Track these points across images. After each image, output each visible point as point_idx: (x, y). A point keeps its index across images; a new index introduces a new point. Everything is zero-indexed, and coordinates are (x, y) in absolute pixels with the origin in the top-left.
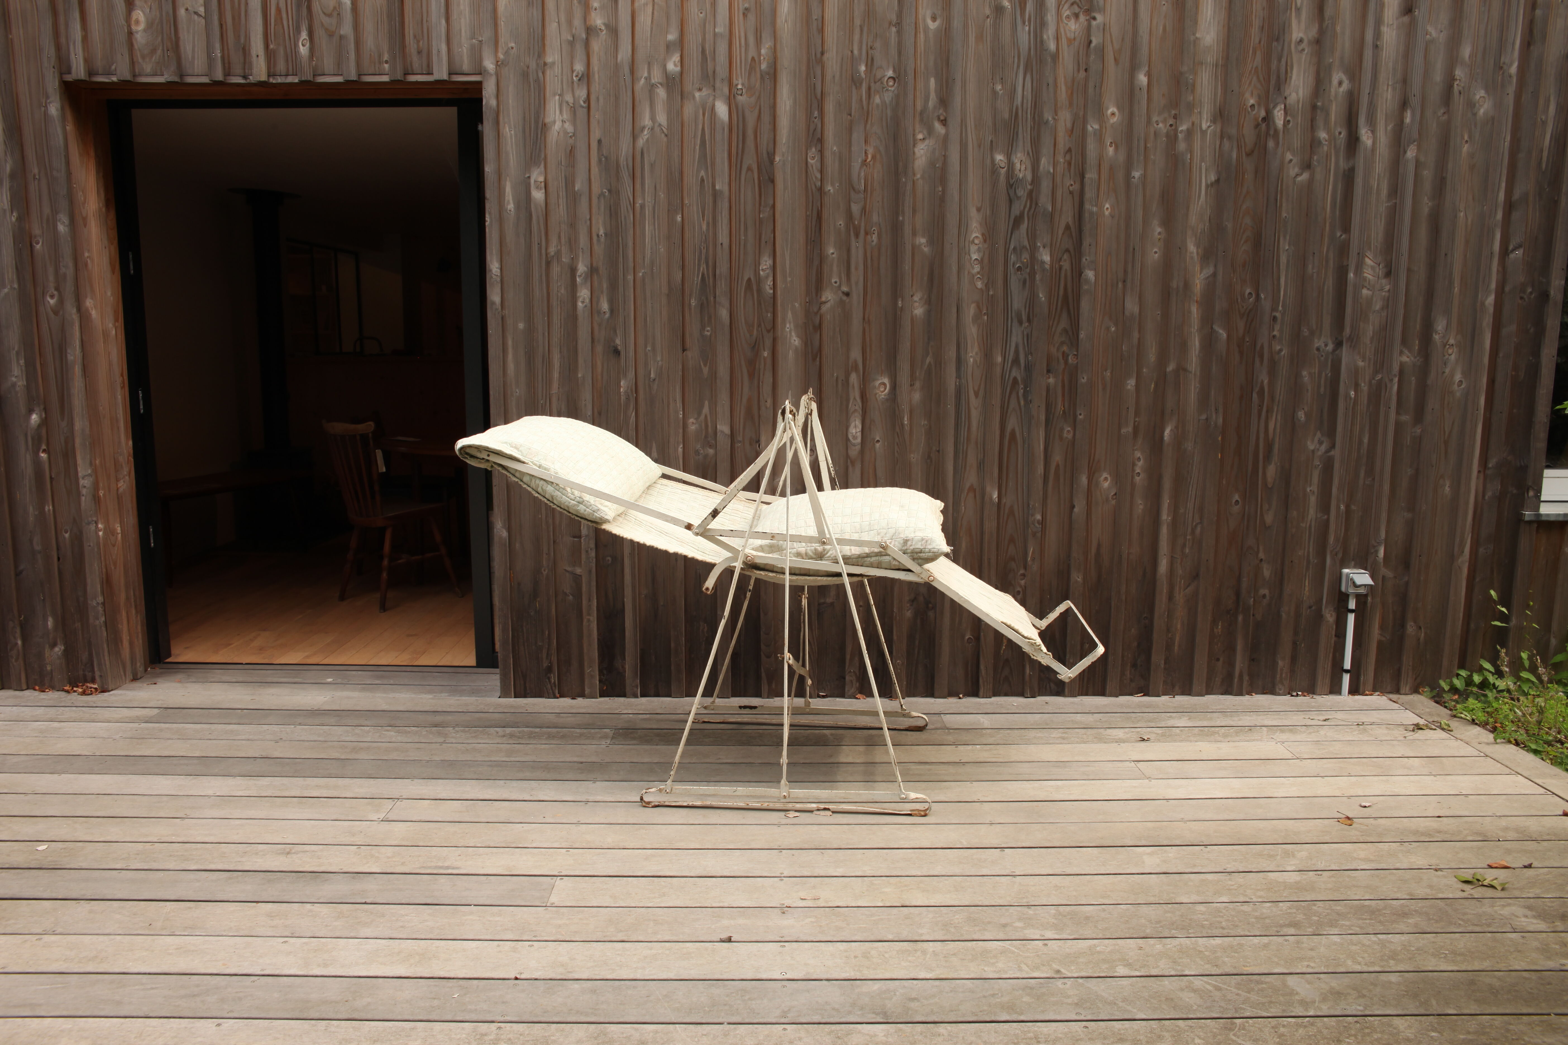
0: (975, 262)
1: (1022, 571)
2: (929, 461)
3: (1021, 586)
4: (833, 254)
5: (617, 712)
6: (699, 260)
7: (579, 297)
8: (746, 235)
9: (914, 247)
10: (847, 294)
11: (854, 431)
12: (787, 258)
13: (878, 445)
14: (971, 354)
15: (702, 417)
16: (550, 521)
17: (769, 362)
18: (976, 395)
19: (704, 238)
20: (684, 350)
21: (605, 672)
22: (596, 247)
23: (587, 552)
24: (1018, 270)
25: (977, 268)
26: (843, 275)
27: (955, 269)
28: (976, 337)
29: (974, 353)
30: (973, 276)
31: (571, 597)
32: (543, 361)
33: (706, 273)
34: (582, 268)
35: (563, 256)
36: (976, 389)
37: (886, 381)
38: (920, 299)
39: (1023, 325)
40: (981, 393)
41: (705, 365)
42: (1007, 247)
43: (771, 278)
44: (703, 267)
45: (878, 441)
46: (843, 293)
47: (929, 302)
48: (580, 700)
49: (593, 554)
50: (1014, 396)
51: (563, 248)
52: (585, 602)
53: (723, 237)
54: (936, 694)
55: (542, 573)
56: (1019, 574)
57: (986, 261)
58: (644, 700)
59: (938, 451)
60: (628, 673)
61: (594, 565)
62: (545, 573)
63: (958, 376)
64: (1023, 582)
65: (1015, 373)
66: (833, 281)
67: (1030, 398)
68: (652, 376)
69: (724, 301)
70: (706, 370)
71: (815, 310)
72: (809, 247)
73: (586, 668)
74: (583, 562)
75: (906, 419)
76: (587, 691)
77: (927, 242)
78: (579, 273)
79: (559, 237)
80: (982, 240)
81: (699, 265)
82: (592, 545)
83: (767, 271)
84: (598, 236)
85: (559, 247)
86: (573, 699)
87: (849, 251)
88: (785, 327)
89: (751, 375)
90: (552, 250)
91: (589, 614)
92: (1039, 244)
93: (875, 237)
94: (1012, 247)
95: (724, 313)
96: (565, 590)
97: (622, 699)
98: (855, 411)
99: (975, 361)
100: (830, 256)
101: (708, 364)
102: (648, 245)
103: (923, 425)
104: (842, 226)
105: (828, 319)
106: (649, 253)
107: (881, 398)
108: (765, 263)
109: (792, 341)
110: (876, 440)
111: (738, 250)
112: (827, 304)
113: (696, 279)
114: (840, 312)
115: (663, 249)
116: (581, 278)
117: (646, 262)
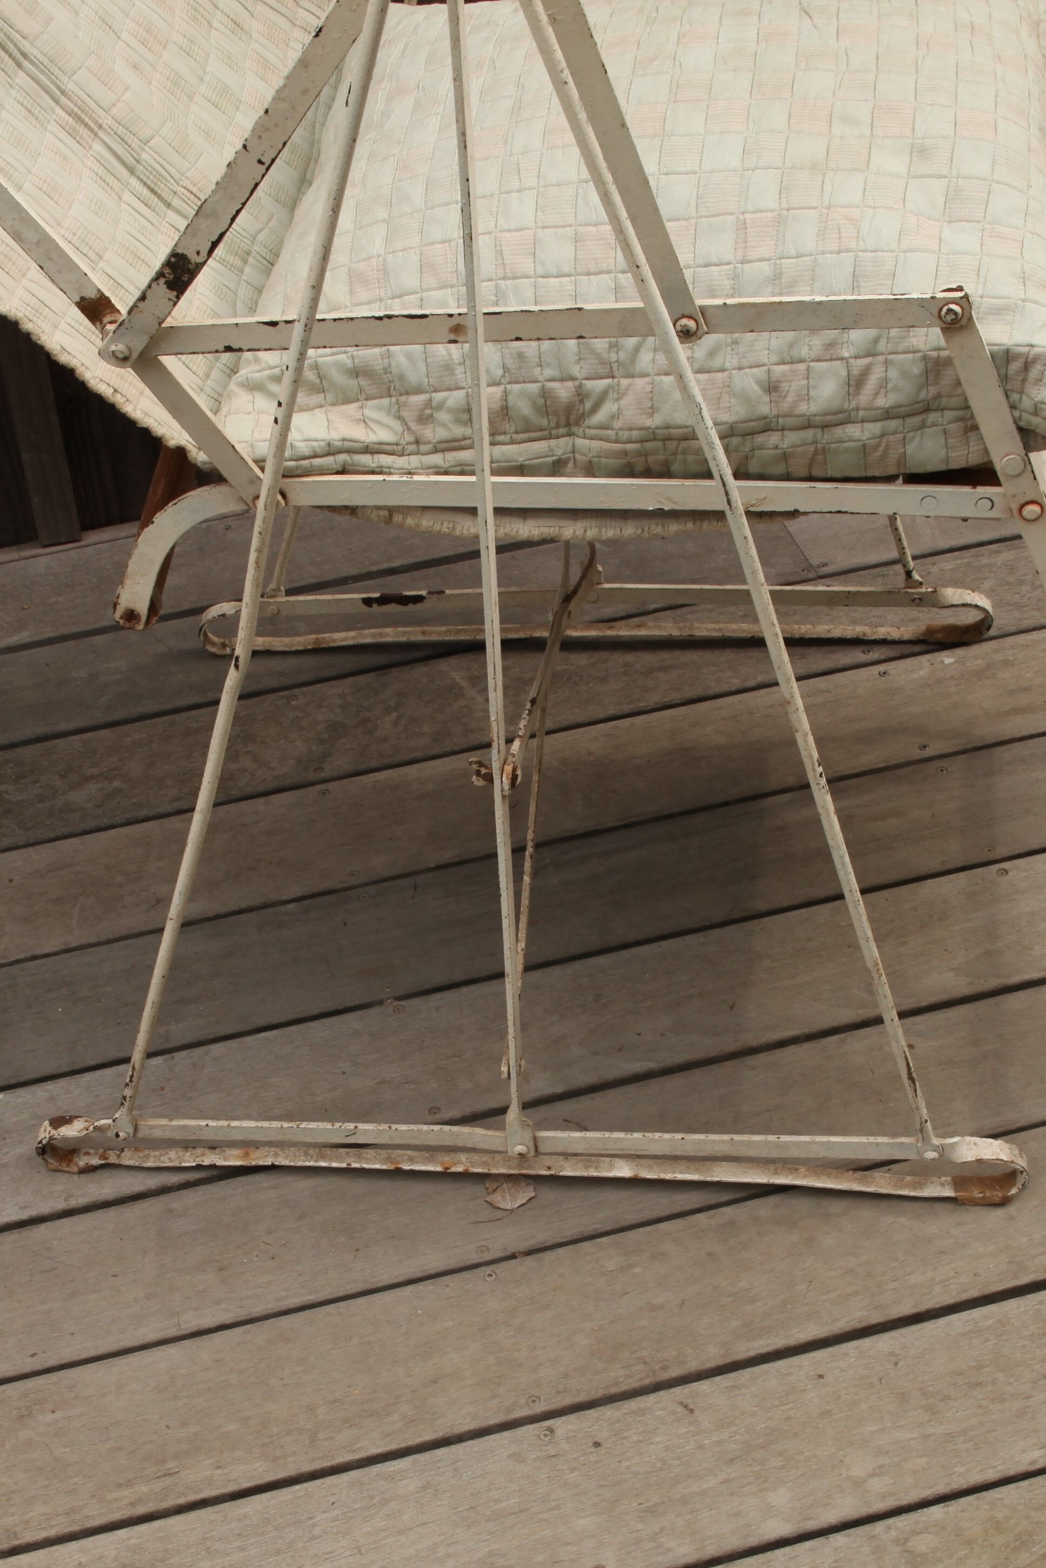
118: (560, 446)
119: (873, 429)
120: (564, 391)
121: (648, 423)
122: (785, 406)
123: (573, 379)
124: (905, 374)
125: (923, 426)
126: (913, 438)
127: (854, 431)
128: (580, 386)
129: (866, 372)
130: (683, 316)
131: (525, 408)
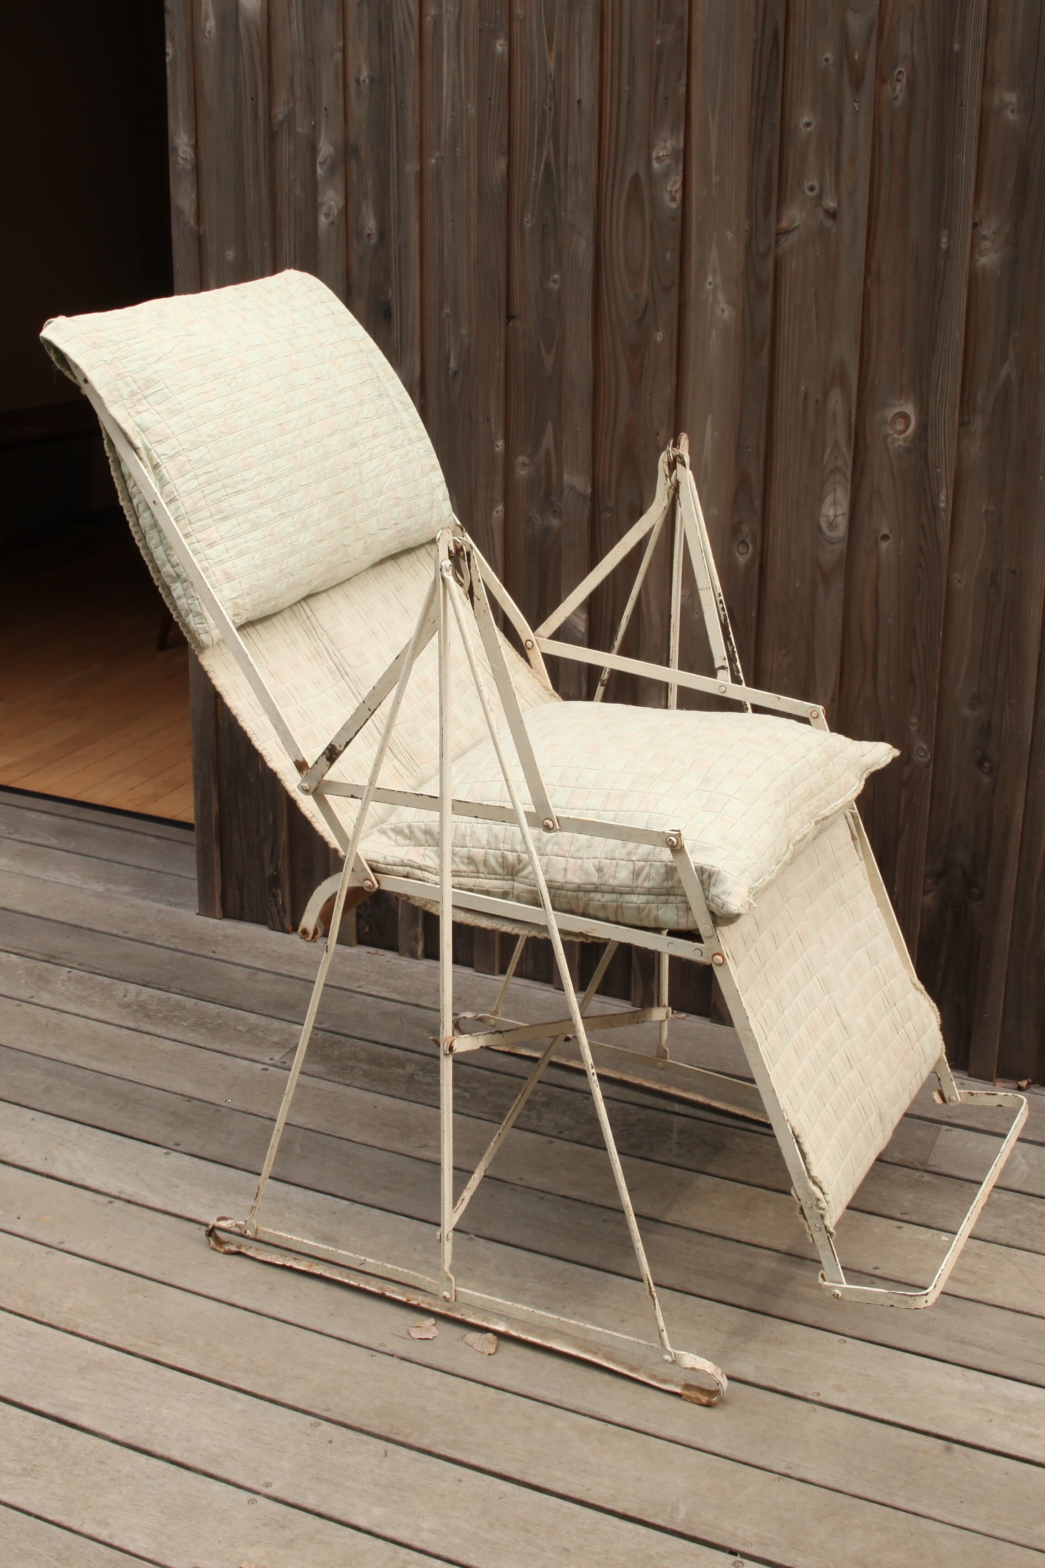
2: (992, 590)
4: (808, 125)
6: (541, 134)
7: (323, 204)
8: (631, 81)
9: (987, 114)
10: (833, 215)
11: (831, 512)
12: (714, 133)
13: (884, 545)
17: (671, 352)
19: (550, 87)
20: (510, 317)
22: (353, 104)
26: (827, 174)
33: (552, 158)
34: (325, 149)
35: (299, 121)
37: (910, 410)
38: (994, 233)
41: (549, 350)
43: (678, 176)
44: (549, 145)
45: (885, 537)
46: (826, 211)
47: (1016, 241)
51: (299, 106)
53: (583, 89)
59: (1015, 573)
66: (807, 184)
68: (453, 365)
69: (585, 222)
70: (549, 361)
71: (768, 246)
72: (757, 110)
75: (943, 498)
77: (1019, 100)
78: (320, 158)
79: (292, 84)
81: (540, 144)
83: (668, 162)
84: (358, 82)
85: (291, 105)
87: (840, 119)
88: (705, 279)
89: (634, 378)
90: (280, 112)
93: (901, 89)
95: (584, 247)
97: (388, 957)
98: (836, 470)
100: (803, 129)
101: (554, 349)
102: (447, 101)
103: (986, 511)
104: (831, 62)
105: (793, 268)
106: (449, 119)
107: (896, 445)
108: (662, 144)
109: (718, 312)
110: (882, 534)
111: (615, 115)
112: (791, 234)
113: (534, 174)
114: (818, 254)
115: (473, 110)
116: (325, 167)
117: (443, 137)
118: (505, 885)
119: (644, 898)
120: (511, 857)
122: (604, 880)
123: (517, 852)
124: (657, 872)
125: (667, 902)
126: (661, 908)
127: (634, 898)
128: (519, 856)
129: (642, 868)
130: (547, 819)
131: (492, 862)
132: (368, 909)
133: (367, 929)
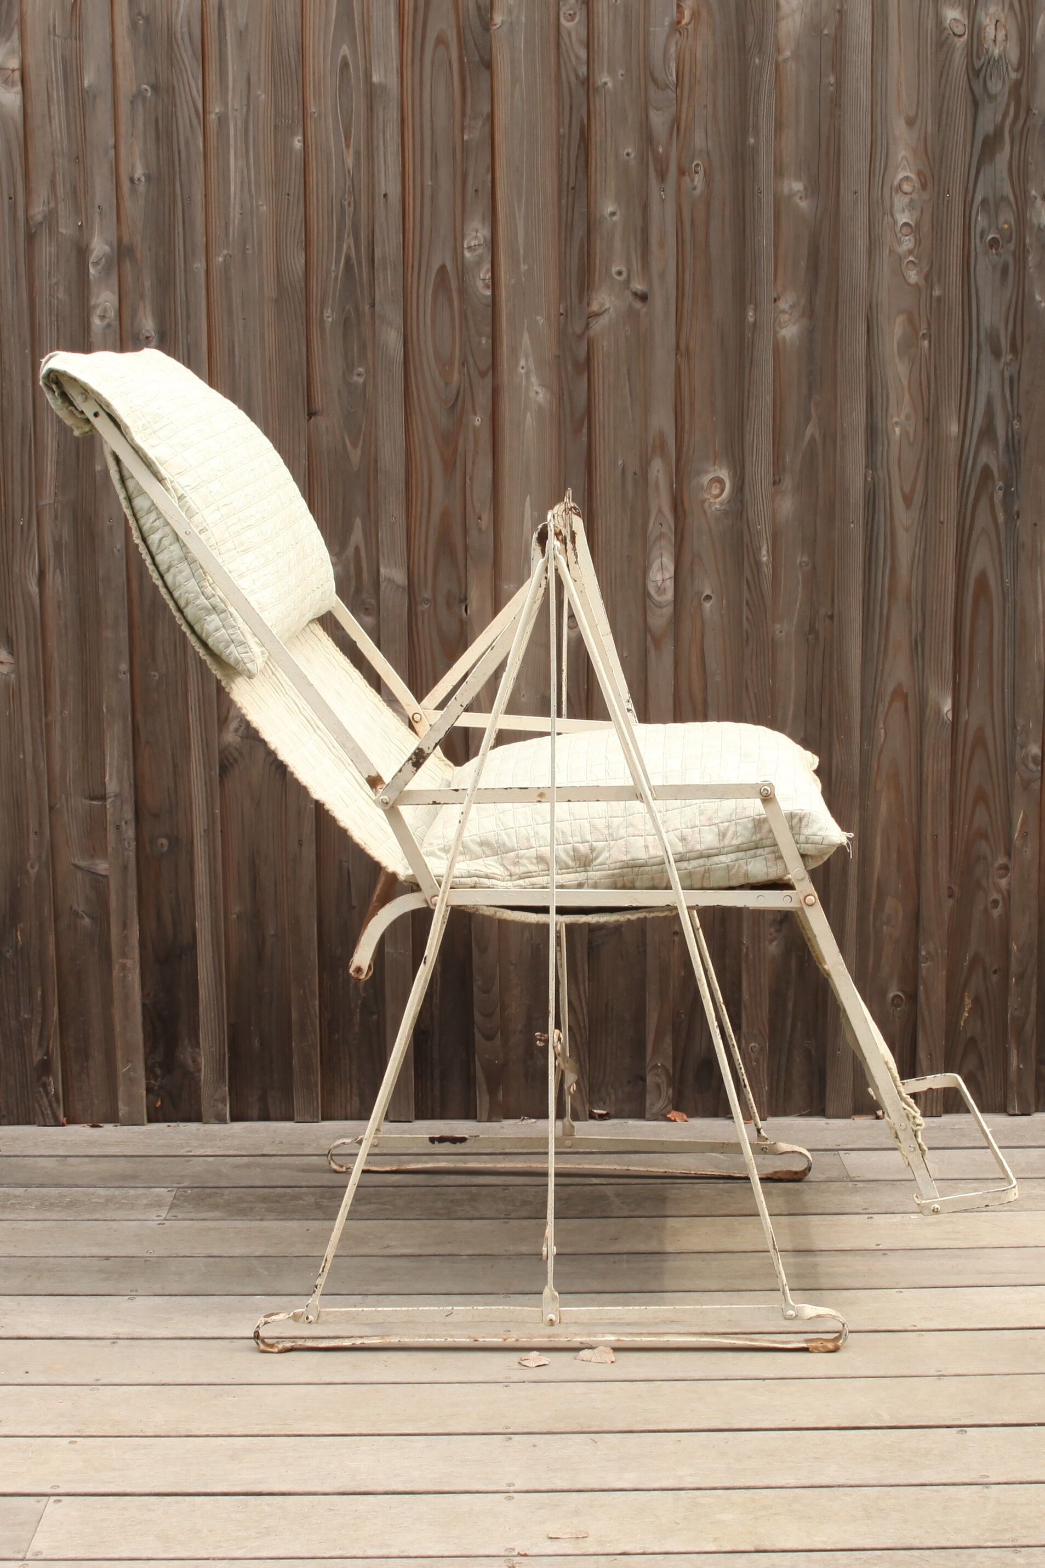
0: (905, 230)
1: (1002, 860)
2: (811, 637)
3: (999, 891)
4: (613, 214)
5: (183, 1152)
6: (340, 230)
7: (95, 307)
8: (434, 176)
9: (778, 200)
10: (643, 298)
11: (659, 577)
12: (521, 224)
13: (707, 605)
14: (896, 419)
15: (350, 551)
16: (43, 766)
17: (485, 437)
18: (908, 501)
19: (349, 182)
20: (311, 414)
21: (159, 1071)
22: (127, 204)
23: (118, 827)
24: (991, 246)
25: (907, 243)
26: (634, 258)
27: (862, 243)
28: (905, 383)
29: (903, 417)
30: (900, 258)
31: (87, 921)
32: (23, 440)
33: (353, 255)
34: (99, 247)
35: (62, 221)
36: (907, 489)
37: (724, 474)
38: (791, 307)
39: (1003, 360)
40: (918, 498)
41: (355, 445)
42: (969, 198)
43: (488, 266)
44: (349, 241)
45: (708, 598)
46: (635, 294)
47: (810, 312)
48: (108, 1128)
49: (130, 833)
50: (984, 502)
51: (61, 206)
52: (114, 931)
53: (388, 183)
54: (830, 1109)
55: (27, 872)
56: (996, 865)
57: (926, 228)
58: (238, 1126)
59: (831, 617)
60: (205, 1074)
61: (132, 854)
62: (33, 872)
63: (871, 464)
64: (1003, 882)
65: (988, 457)
66: (614, 269)
67: (1016, 508)
69: (391, 312)
70: (355, 456)
71: (578, 330)
72: (564, 202)
73: (119, 1064)
74: (110, 849)
75: (764, 552)
76: (123, 1110)
77: (806, 188)
78: (93, 258)
79: (53, 183)
80: (918, 185)
81: (340, 240)
82: (129, 814)
83: (480, 251)
84: (132, 180)
86: (93, 1126)
87: (645, 207)
88: (517, 364)
89: (449, 466)
90: (38, 211)
91: (124, 955)
92: (1033, 193)
93: (699, 180)
94: (979, 198)
95: (392, 338)
96: (75, 907)
97: (193, 1127)
98: (661, 535)
99: (905, 433)
100: (608, 218)
101: (361, 443)
102: (235, 198)
103: (800, 563)
104: (632, 156)
105: (605, 348)
106: (238, 216)
107: (713, 508)
108: (474, 234)
109: (532, 394)
110: (705, 595)
111: (418, 209)
112: (602, 317)
113: (333, 268)
114: (628, 333)
115: (265, 207)
116: (99, 267)
117: (231, 234)
118: (581, 877)
119: (733, 856)
120: (583, 848)
121: (624, 858)
122: (689, 847)
123: (588, 842)
124: (745, 828)
125: (755, 856)
126: (750, 862)
127: (722, 858)
128: (591, 845)
129: (727, 829)
131: (564, 857)
132: (159, 1079)
133: (159, 1103)
